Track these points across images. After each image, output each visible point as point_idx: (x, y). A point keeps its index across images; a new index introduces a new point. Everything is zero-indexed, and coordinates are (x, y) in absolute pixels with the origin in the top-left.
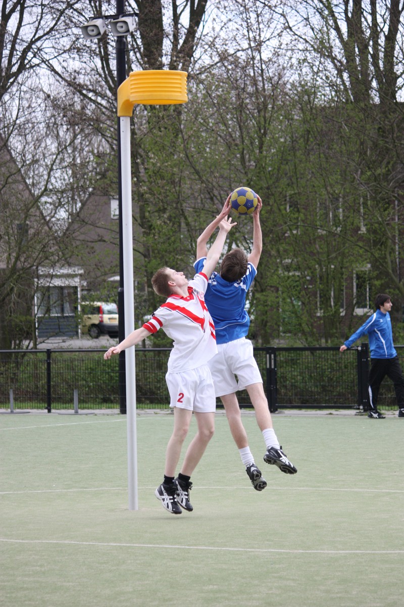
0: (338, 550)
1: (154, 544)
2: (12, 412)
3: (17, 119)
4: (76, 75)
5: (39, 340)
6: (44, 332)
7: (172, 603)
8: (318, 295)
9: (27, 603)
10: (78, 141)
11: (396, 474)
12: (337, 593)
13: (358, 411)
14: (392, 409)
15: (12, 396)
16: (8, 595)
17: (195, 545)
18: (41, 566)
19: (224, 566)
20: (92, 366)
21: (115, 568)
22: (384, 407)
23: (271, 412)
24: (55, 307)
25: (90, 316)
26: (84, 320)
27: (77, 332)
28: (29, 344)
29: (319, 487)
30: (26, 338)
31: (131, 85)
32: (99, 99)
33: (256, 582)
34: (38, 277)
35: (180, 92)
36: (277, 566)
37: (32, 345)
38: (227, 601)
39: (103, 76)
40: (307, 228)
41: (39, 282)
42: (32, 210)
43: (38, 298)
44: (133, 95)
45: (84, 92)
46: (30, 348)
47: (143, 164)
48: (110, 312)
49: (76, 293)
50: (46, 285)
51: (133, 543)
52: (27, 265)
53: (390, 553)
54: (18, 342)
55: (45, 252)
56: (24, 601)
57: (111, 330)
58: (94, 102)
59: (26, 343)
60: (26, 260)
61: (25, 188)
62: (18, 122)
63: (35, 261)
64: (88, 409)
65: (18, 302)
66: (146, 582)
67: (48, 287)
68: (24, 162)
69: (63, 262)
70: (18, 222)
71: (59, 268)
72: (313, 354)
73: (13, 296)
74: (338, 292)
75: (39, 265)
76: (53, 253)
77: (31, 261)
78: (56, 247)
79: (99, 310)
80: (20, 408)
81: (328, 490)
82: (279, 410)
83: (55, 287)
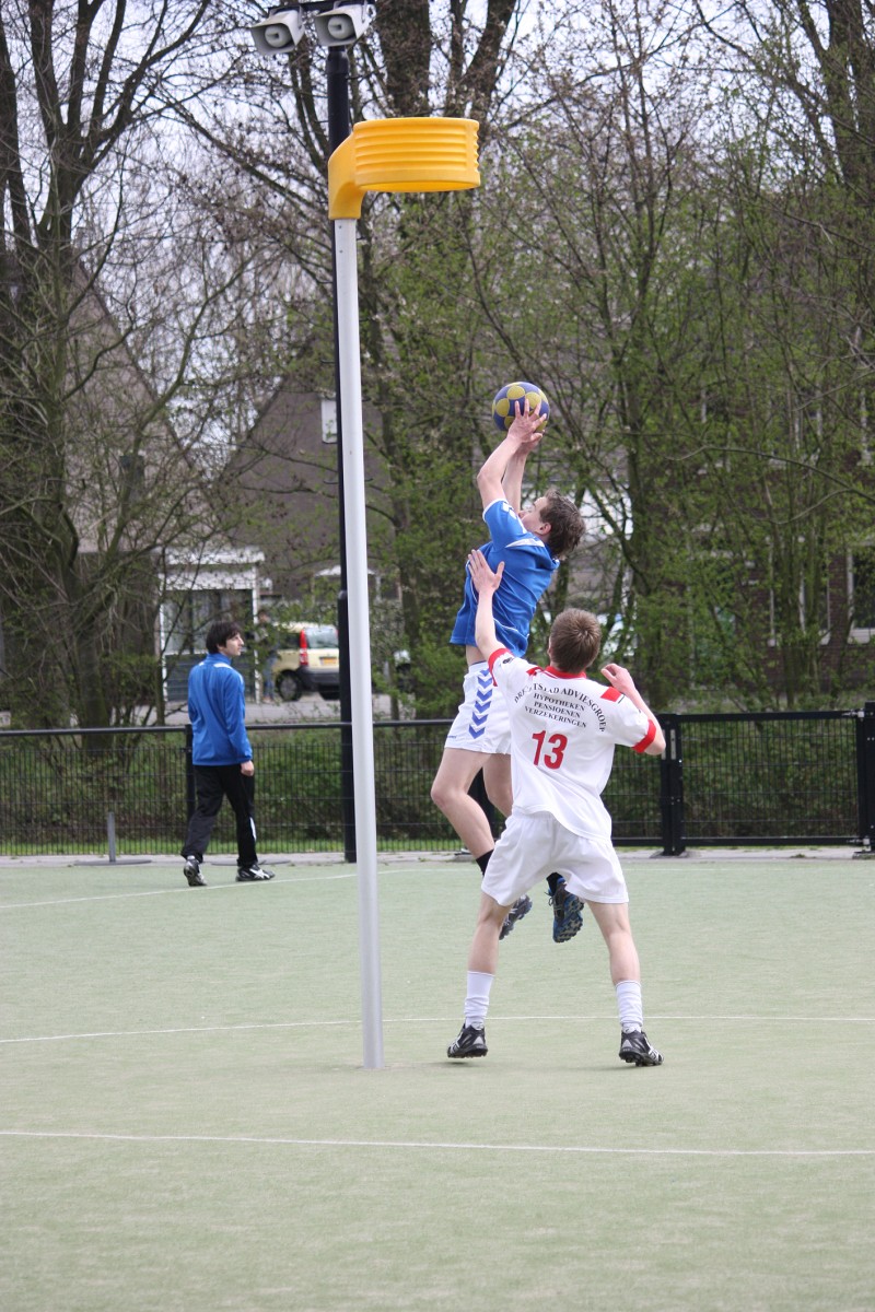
0: (816, 1149)
1: (420, 1140)
2: (112, 861)
3: (116, 229)
4: (244, 132)
5: (169, 706)
6: (179, 690)
7: (456, 1266)
8: (772, 601)
9: (144, 1270)
10: (249, 276)
12: (814, 1241)
13: (859, 849)
15: (111, 827)
16: (104, 1254)
17: (508, 1142)
18: (175, 1191)
19: (570, 1187)
20: (282, 760)
21: (333, 1193)
27: (253, 688)
28: (148, 714)
29: (774, 1013)
30: (142, 703)
31: (358, 150)
32: (294, 186)
33: (639, 1220)
34: (167, 570)
35: (464, 164)
36: (685, 1185)
37: (154, 716)
38: (575, 1262)
39: (302, 134)
40: (745, 455)
41: (168, 581)
42: (153, 425)
43: (166, 614)
44: (361, 172)
45: (260, 168)
46: (149, 723)
47: (389, 323)
48: (323, 644)
49: (249, 602)
50: (184, 588)
51: (374, 1140)
52: (142, 544)
54: (123, 710)
55: (179, 517)
56: (139, 1266)
57: (324, 682)
58: (282, 190)
59: (141, 712)
60: (140, 533)
61: (135, 379)
62: (118, 236)
63: (158, 534)
64: (276, 851)
65: (123, 626)
66: (401, 1223)
67: (190, 591)
68: (133, 321)
69: (219, 536)
70: (120, 453)
71: (212, 551)
72: (760, 727)
73: (111, 611)
74: (815, 592)
75: (167, 543)
76: (198, 519)
77: (150, 534)
78: (205, 505)
79: (299, 641)
80: (129, 852)
81: (793, 1021)
82: (688, 849)
83: (204, 592)
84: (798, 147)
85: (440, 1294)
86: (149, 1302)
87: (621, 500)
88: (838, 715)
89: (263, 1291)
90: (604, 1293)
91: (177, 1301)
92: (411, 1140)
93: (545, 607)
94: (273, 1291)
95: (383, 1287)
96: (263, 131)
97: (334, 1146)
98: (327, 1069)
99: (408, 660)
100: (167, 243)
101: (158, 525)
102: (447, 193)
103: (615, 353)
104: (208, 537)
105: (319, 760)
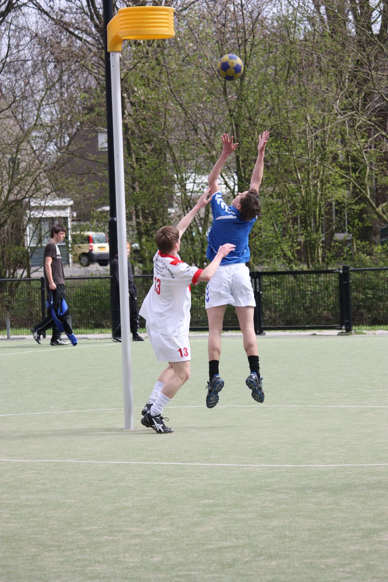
0: (327, 464)
1: (151, 461)
2: (8, 338)
3: (7, 56)
4: (62, 13)
5: (33, 269)
6: (36, 262)
7: (170, 517)
8: (299, 221)
9: (31, 519)
10: (65, 78)
11: (379, 390)
12: (328, 505)
13: (340, 331)
14: (372, 329)
15: (8, 323)
16: (13, 512)
17: (190, 462)
18: (43, 484)
19: (219, 481)
20: (82, 293)
21: (114, 485)
22: (365, 327)
23: (257, 333)
24: (47, 237)
25: (80, 245)
26: (75, 249)
27: (68, 261)
28: (23, 273)
29: (306, 404)
30: (20, 268)
31: (120, 21)
32: (85, 36)
33: (250, 496)
34: (31, 209)
35: (168, 27)
36: (270, 480)
37: (25, 274)
38: (223, 515)
39: (89, 14)
40: (288, 157)
41: (31, 213)
42: (24, 144)
43: (30, 228)
44: (122, 31)
45: (71, 30)
46: (23, 276)
47: (129, 98)
48: (99, 241)
49: (66, 223)
50: (38, 217)
51: (131, 461)
52: (19, 197)
53: (377, 466)
54: (12, 271)
55: (36, 185)
56: (29, 517)
57: (100, 258)
58: (80, 39)
59: (20, 272)
60: (19, 192)
61: (16, 123)
62: (8, 60)
63: (27, 193)
64: (82, 334)
65: (12, 233)
66: (144, 498)
67: (41, 218)
68: (15, 97)
69: (54, 193)
70: (9, 156)
71: (50, 200)
72: (295, 278)
73: (6, 227)
74: (319, 218)
75: (31, 197)
76: (44, 186)
77: (23, 193)
78: (47, 180)
79: (89, 240)
80: (16, 334)
81: (315, 407)
82: (264, 332)
83: (47, 219)
84: (310, 19)
85: (163, 529)
86: (34, 534)
87: (233, 176)
88: (331, 272)
89: (84, 528)
90: (236, 528)
91: (46, 533)
92: (147, 461)
93: (199, 225)
94: (89, 528)
95: (138, 526)
96: (71, 13)
97: (114, 464)
98: (109, 430)
99: (139, 248)
100: (30, 63)
101: (27, 188)
102: (154, 40)
103: (230, 111)
104: (49, 194)
105: (99, 293)
